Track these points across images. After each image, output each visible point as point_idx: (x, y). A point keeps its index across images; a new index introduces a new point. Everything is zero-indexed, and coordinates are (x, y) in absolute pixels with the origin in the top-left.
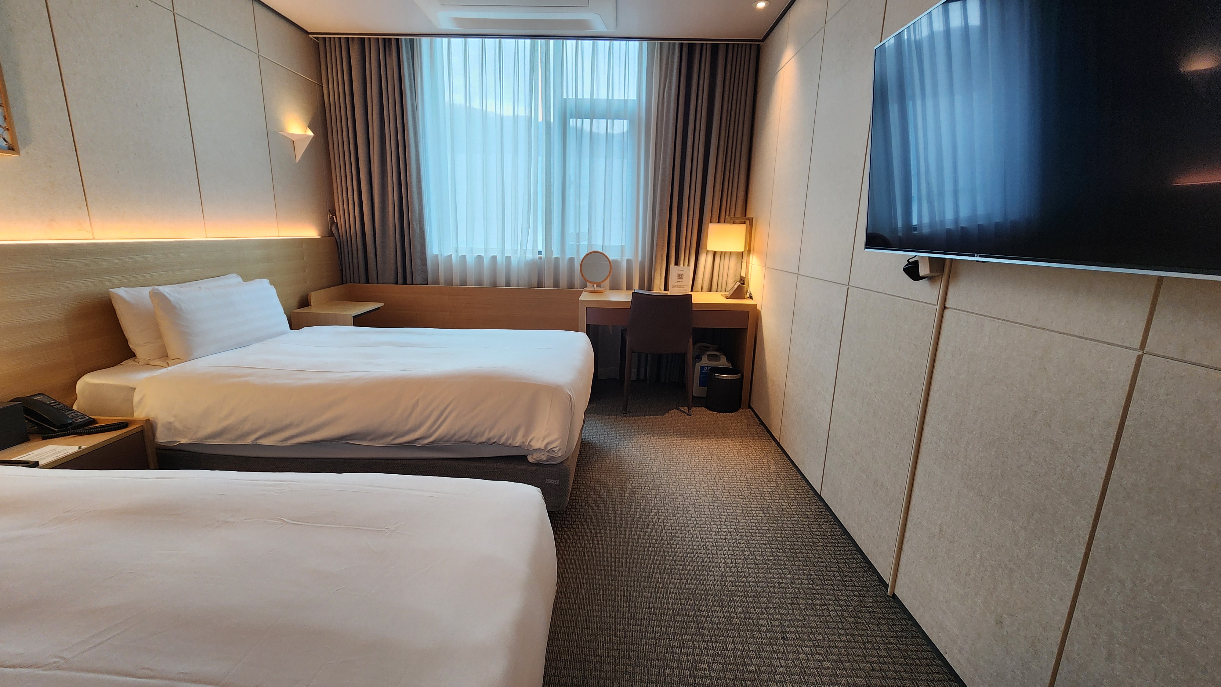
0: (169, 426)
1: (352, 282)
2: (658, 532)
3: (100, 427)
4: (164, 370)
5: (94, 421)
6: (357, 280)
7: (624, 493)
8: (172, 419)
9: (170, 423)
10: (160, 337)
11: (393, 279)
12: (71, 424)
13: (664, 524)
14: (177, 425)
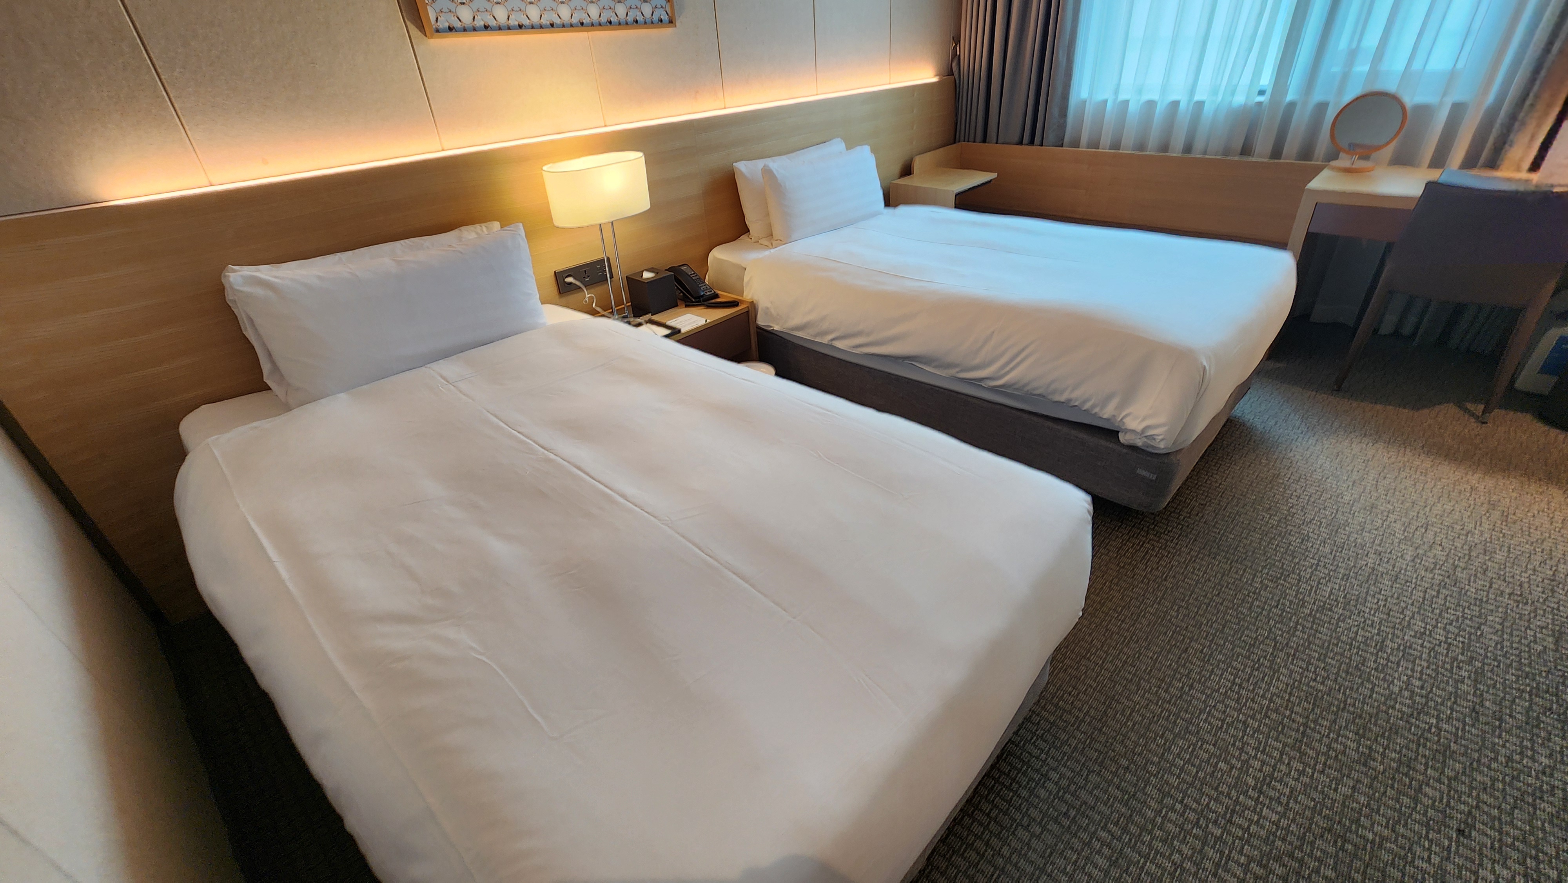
0: (767, 310)
1: (966, 140)
2: (1301, 593)
3: (720, 303)
4: (767, 253)
5: (716, 296)
6: (972, 138)
7: (1270, 518)
8: (769, 305)
9: (768, 308)
10: (768, 215)
11: (1016, 138)
12: (702, 296)
13: (1317, 585)
14: (773, 311)
